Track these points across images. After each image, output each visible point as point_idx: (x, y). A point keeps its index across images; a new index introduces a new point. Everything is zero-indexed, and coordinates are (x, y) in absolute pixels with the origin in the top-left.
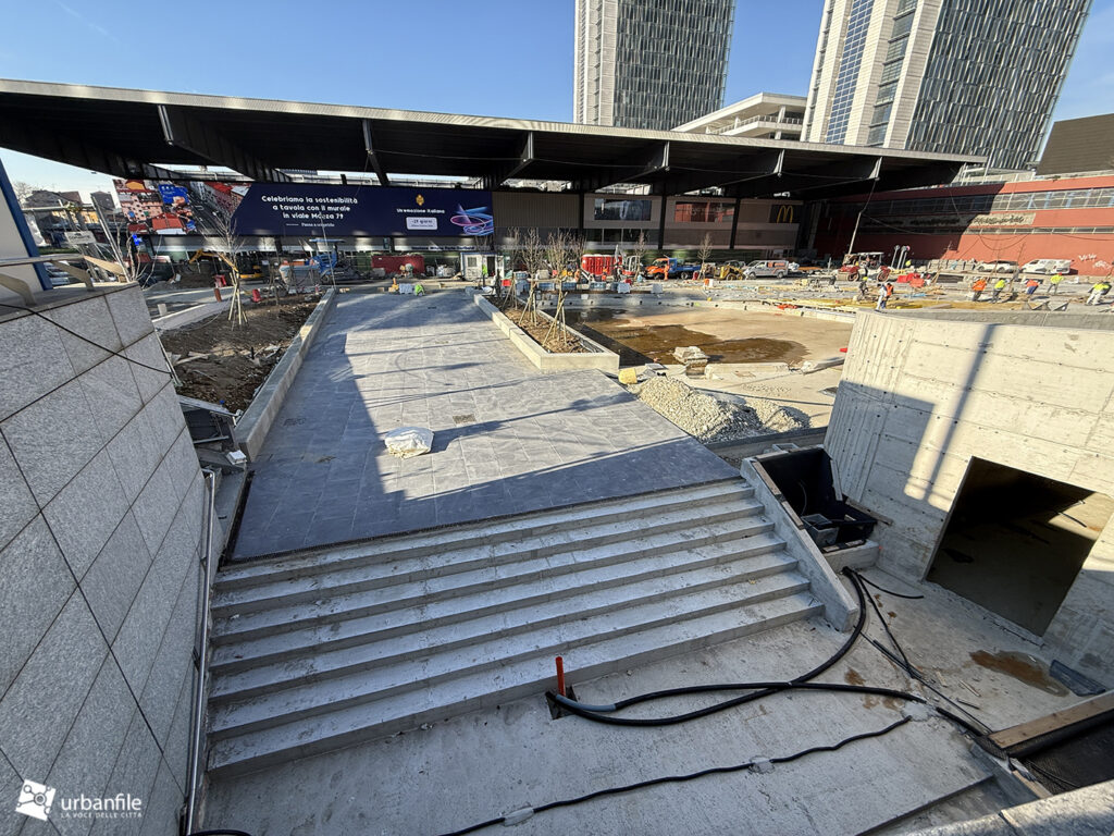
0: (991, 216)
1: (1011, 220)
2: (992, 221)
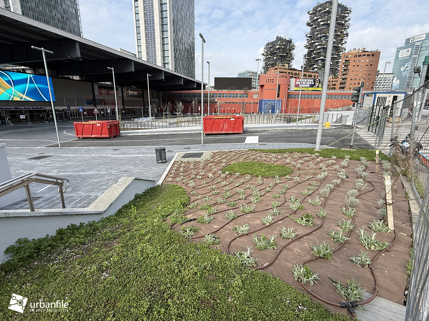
1: (213, 100)
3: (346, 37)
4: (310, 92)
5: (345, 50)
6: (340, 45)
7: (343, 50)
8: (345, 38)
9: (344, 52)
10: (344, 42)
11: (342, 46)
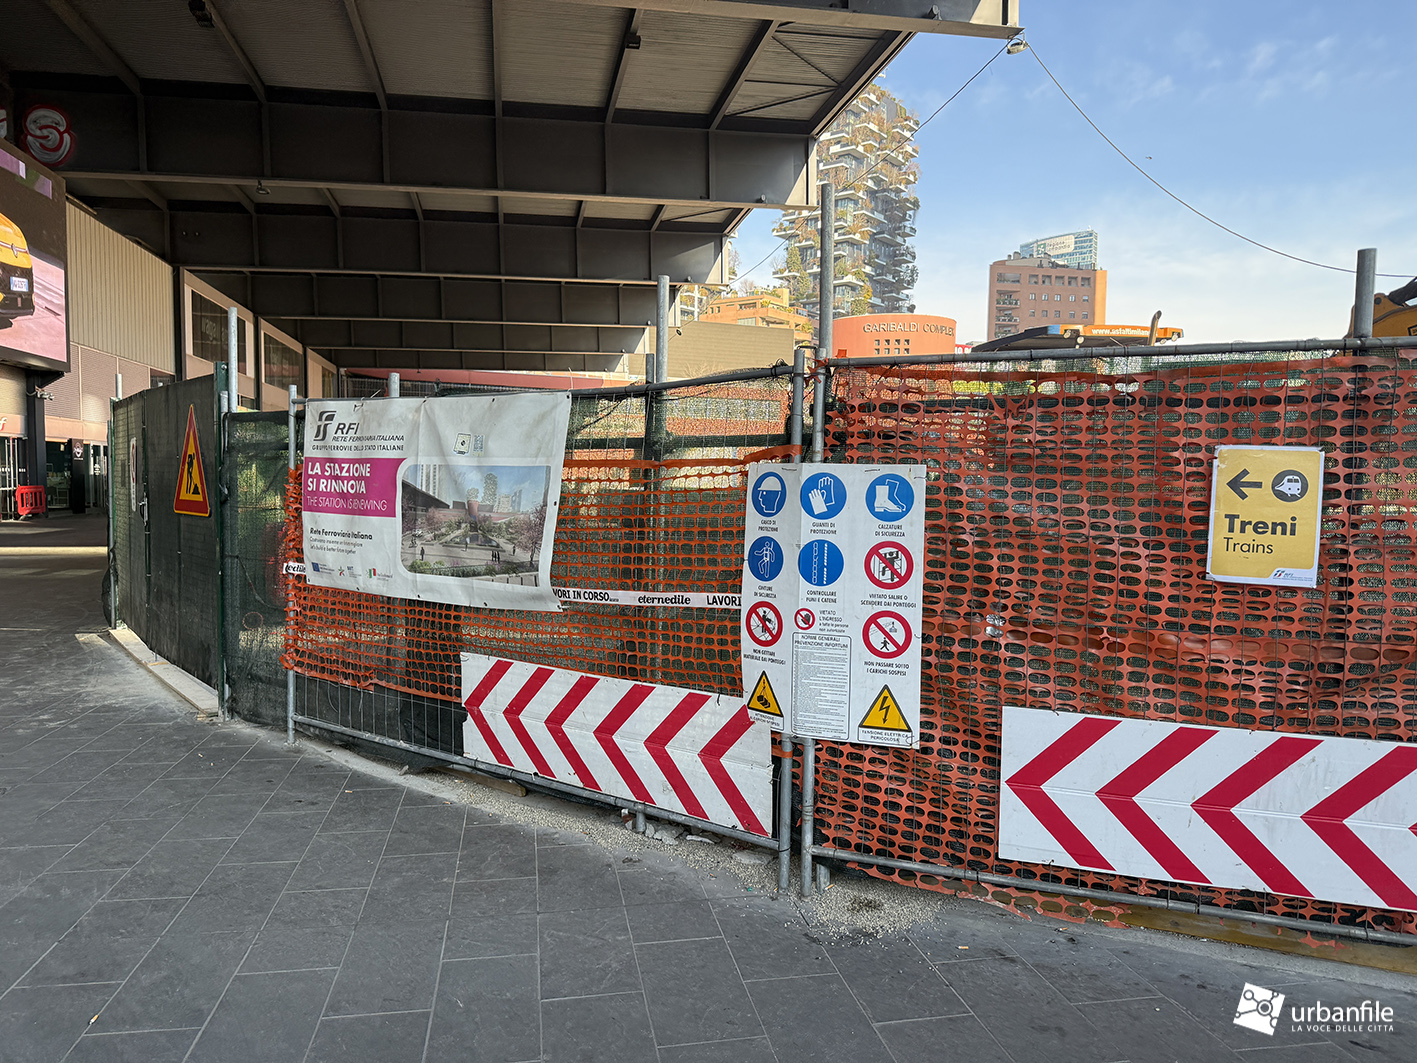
3: (911, 212)
5: (914, 257)
6: (899, 240)
7: (909, 258)
8: (910, 216)
9: (910, 265)
10: (907, 230)
11: (905, 241)
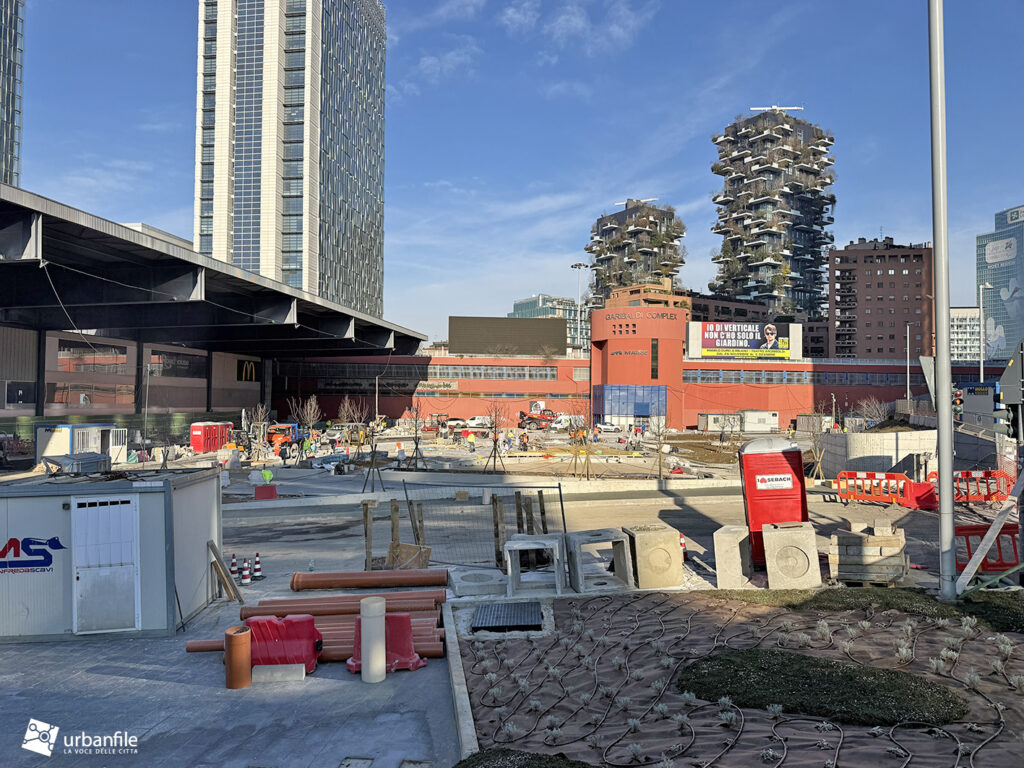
0: (429, 382)
1: (444, 386)
2: (431, 386)
3: (829, 207)
4: (750, 362)
5: (833, 240)
6: (816, 227)
7: (827, 240)
8: (827, 209)
10: (825, 220)
11: (822, 228)
